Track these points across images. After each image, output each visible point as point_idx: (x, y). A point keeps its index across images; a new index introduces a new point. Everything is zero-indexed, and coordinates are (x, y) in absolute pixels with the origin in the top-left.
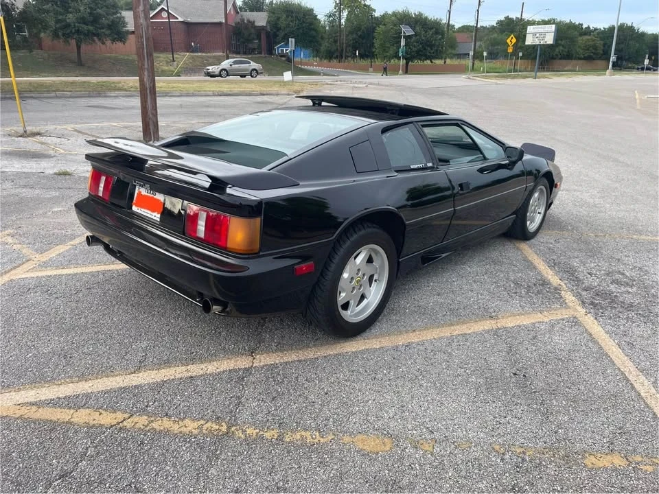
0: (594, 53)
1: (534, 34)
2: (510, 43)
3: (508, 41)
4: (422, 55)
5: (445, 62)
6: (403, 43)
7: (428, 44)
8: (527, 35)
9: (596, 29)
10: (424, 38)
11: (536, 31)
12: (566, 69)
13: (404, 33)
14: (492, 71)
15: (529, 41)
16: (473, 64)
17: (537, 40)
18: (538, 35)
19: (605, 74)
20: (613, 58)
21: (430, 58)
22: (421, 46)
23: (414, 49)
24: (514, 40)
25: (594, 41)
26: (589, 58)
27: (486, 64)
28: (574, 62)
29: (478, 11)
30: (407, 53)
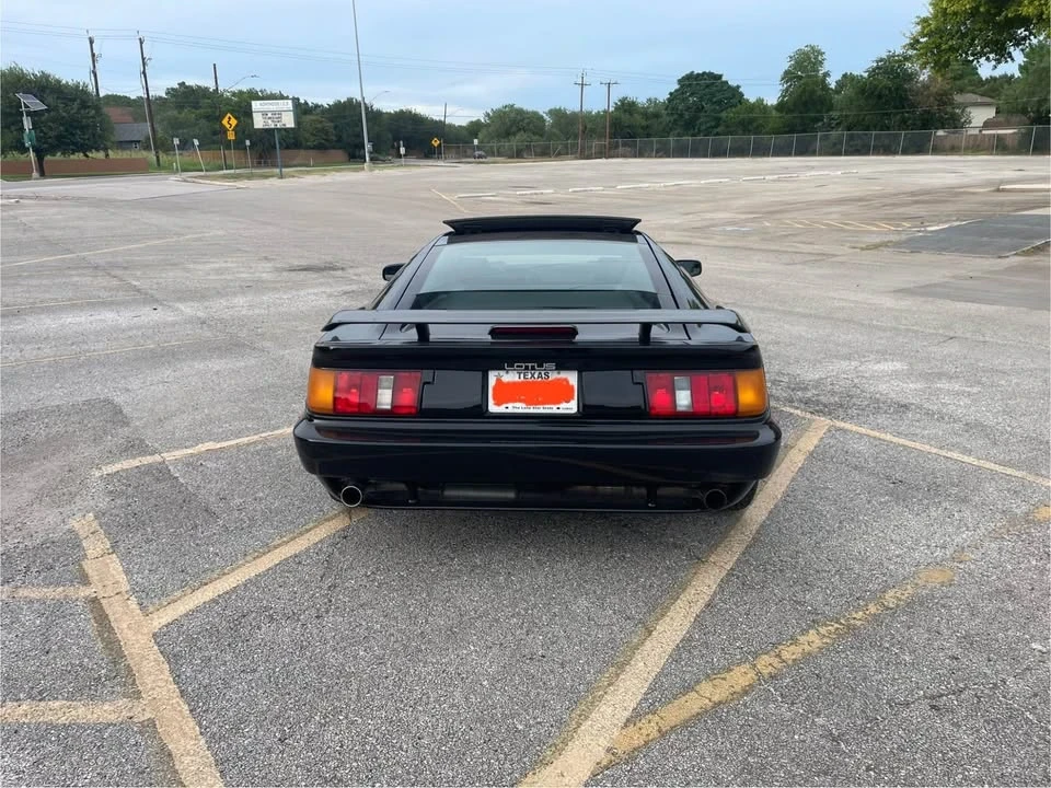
0: (326, 140)
1: (265, 114)
2: (228, 126)
3: (225, 122)
4: (68, 144)
5: (107, 155)
6: (27, 123)
7: (73, 125)
8: (254, 115)
9: (317, 106)
10: (64, 114)
11: (266, 108)
12: (295, 162)
13: (26, 106)
14: (192, 168)
15: (259, 122)
16: (158, 157)
17: (270, 121)
18: (270, 115)
19: (363, 169)
20: (368, 147)
21: (84, 149)
22: (62, 128)
23: (52, 134)
24: (234, 122)
25: (321, 122)
26: (321, 147)
27: (178, 158)
28: (302, 152)
29: (144, 73)
30: (38, 139)
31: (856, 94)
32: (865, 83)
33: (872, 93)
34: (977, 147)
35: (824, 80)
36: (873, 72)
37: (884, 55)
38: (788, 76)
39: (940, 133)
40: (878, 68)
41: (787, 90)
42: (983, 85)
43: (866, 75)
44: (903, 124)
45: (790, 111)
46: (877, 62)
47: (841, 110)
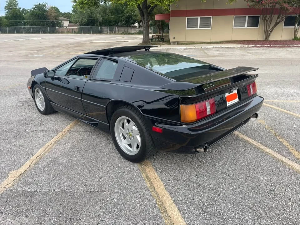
31: (31, 15)
32: (33, 12)
33: (36, 15)
34: (68, 32)
35: (19, 10)
36: (35, 8)
37: (37, 4)
38: (6, 8)
39: (57, 28)
40: (36, 7)
41: (7, 12)
42: (63, 15)
43: (32, 9)
44: (47, 24)
45: (10, 19)
46: (35, 6)
47: (27, 20)
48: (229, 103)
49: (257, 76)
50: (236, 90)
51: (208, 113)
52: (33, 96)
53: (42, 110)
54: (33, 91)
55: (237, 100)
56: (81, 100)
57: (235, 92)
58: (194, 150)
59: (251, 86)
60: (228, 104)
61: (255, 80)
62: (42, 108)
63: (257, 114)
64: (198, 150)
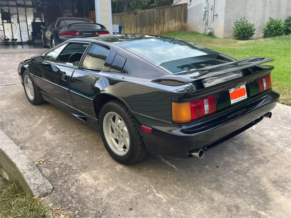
48: (234, 100)
49: (272, 68)
50: (245, 85)
51: (206, 113)
52: (23, 83)
53: (32, 100)
54: (23, 78)
55: (245, 97)
56: (69, 90)
57: (243, 87)
58: (188, 154)
59: (264, 80)
60: (233, 102)
61: (271, 72)
62: (32, 97)
63: (271, 113)
64: (193, 154)
